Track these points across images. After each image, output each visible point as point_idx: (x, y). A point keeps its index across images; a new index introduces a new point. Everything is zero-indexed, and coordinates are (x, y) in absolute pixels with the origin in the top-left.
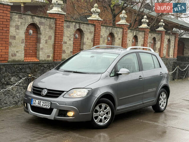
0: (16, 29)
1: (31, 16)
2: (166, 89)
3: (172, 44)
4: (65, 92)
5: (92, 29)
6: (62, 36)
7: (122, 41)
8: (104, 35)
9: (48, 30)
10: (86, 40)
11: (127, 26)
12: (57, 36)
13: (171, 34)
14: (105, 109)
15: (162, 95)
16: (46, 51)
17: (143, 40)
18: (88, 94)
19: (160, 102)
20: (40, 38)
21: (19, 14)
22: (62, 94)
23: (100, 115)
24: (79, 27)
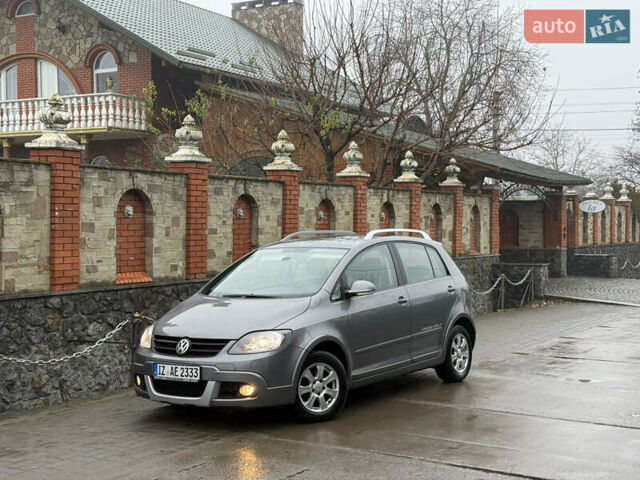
0: (94, 207)
1: (128, 173)
2: (466, 326)
3: (485, 219)
4: (231, 343)
5: (278, 193)
6: (204, 214)
7: (355, 219)
8: (307, 206)
9: (169, 202)
10: (264, 221)
11: (363, 180)
12: (192, 215)
13: (480, 192)
14: (324, 377)
15: (456, 341)
16: (169, 254)
17: (408, 212)
18: (284, 341)
19: (454, 357)
20: (152, 224)
21: (101, 171)
22: (223, 346)
23: (313, 390)
24: (245, 190)
